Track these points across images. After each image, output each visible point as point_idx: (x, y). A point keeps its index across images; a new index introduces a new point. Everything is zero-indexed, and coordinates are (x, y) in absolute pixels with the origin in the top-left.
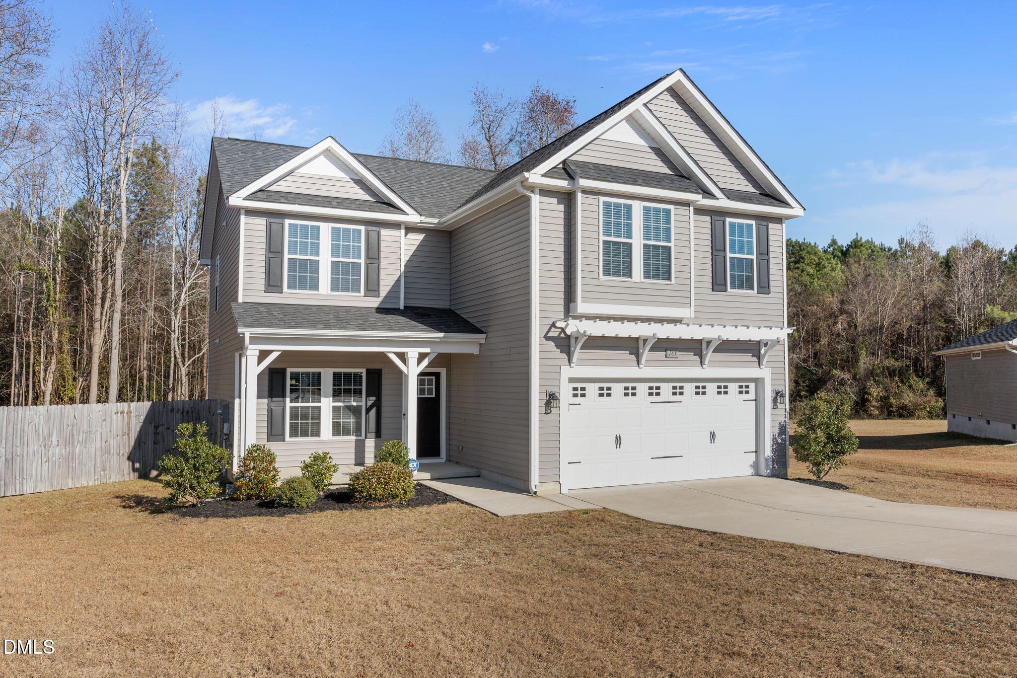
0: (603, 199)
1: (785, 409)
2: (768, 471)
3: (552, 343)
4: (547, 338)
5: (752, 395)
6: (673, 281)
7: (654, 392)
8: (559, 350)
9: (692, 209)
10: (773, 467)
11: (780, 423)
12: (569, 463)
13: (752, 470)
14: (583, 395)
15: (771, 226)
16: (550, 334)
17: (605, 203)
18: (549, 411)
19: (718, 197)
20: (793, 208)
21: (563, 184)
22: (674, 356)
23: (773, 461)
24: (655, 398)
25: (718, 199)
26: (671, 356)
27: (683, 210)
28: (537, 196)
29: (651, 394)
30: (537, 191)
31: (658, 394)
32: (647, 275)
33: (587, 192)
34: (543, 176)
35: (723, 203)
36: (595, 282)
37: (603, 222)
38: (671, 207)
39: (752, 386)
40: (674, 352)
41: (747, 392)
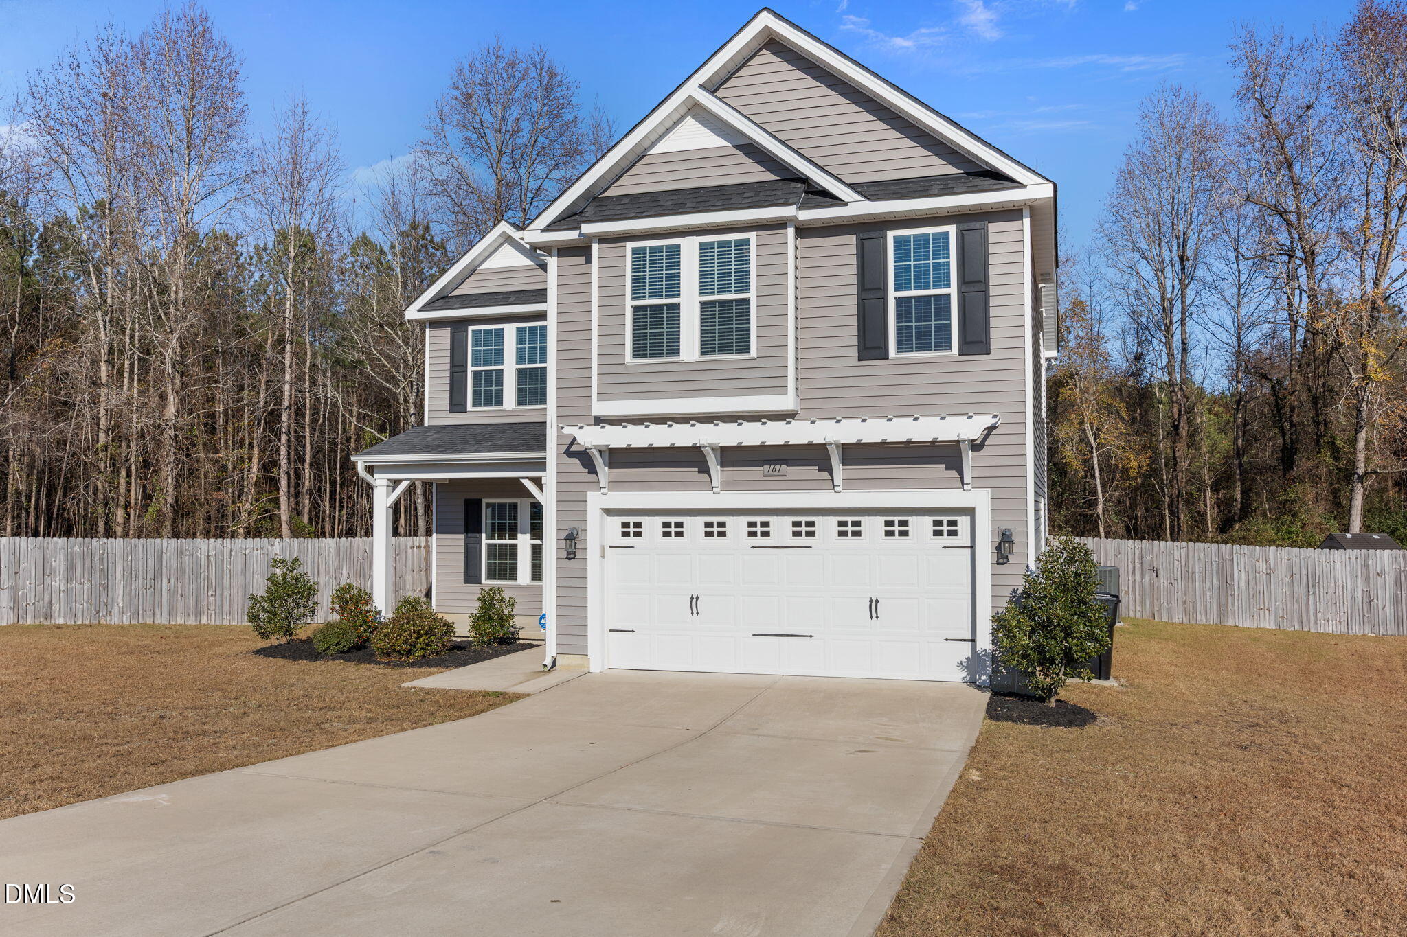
0: (630, 245)
1: (1028, 566)
2: (984, 677)
3: (576, 460)
4: (569, 453)
5: (963, 538)
6: (754, 352)
7: (758, 530)
8: (587, 470)
9: (791, 231)
10: (995, 670)
11: (1014, 591)
12: (611, 631)
13: (964, 674)
14: (638, 534)
15: (992, 227)
16: (573, 449)
17: (635, 252)
18: (572, 556)
19: (846, 200)
20: (1025, 186)
21: (573, 235)
22: (776, 473)
23: (994, 659)
24: (759, 541)
25: (846, 204)
26: (771, 473)
27: (772, 236)
28: (555, 259)
29: (752, 534)
30: (555, 251)
31: (766, 534)
32: (706, 349)
33: (605, 239)
34: (543, 231)
35: (858, 207)
36: (621, 369)
37: (633, 279)
38: (752, 236)
39: (963, 522)
40: (777, 467)
41: (953, 533)
